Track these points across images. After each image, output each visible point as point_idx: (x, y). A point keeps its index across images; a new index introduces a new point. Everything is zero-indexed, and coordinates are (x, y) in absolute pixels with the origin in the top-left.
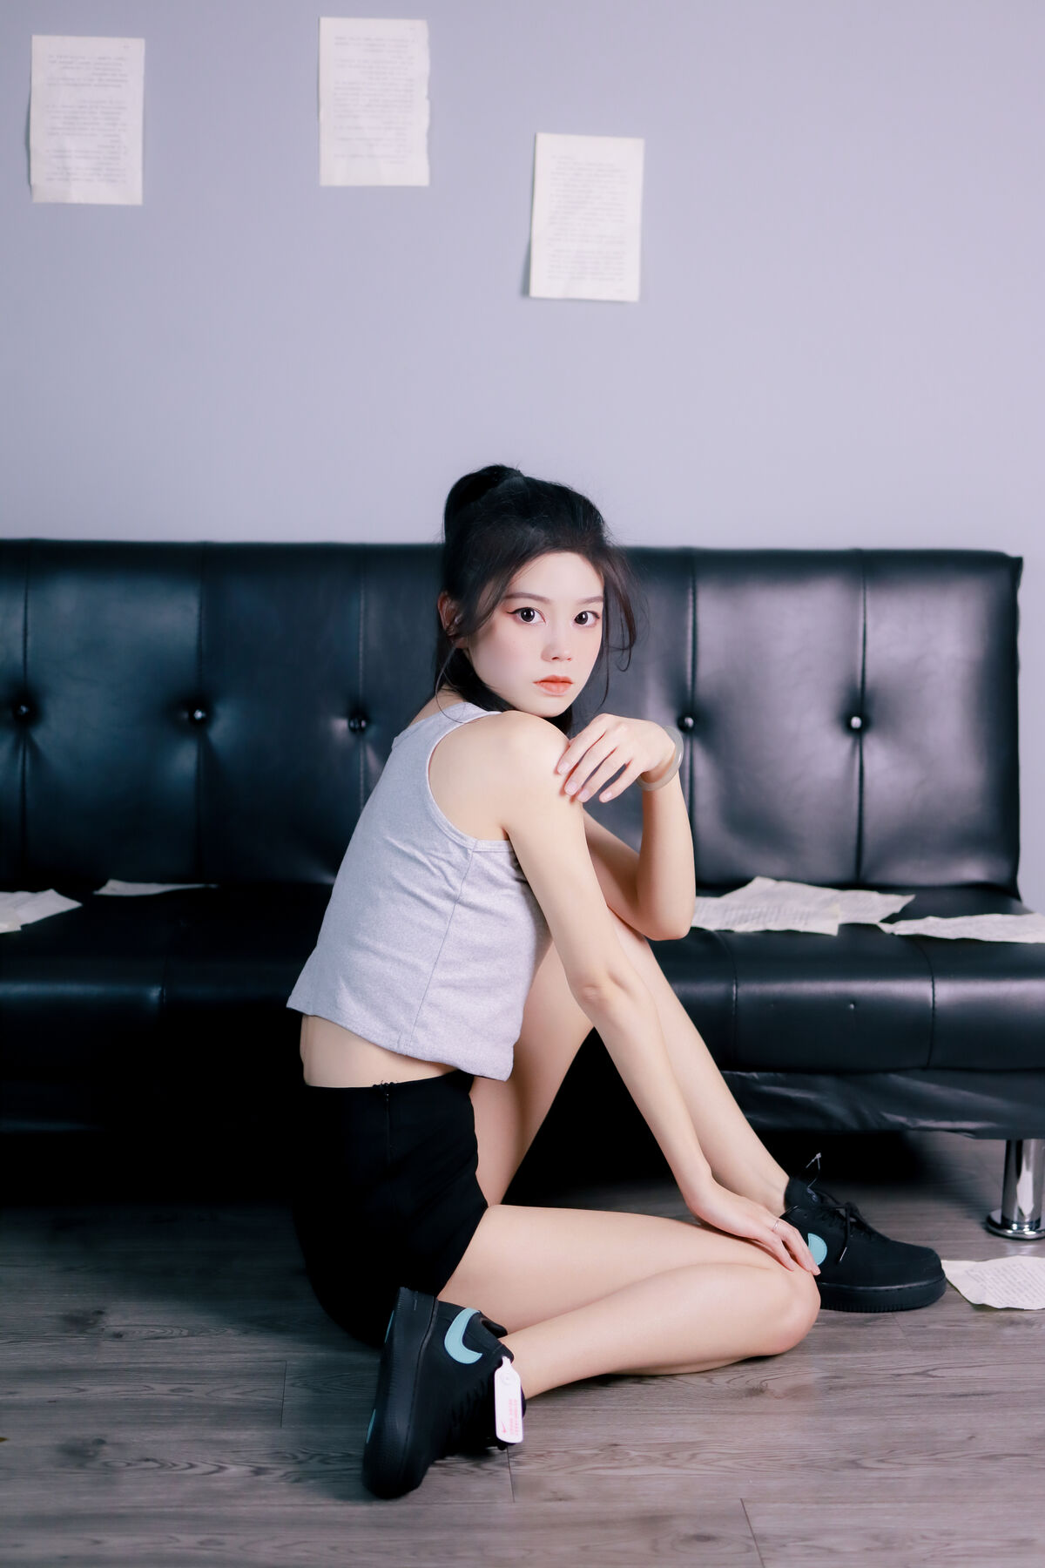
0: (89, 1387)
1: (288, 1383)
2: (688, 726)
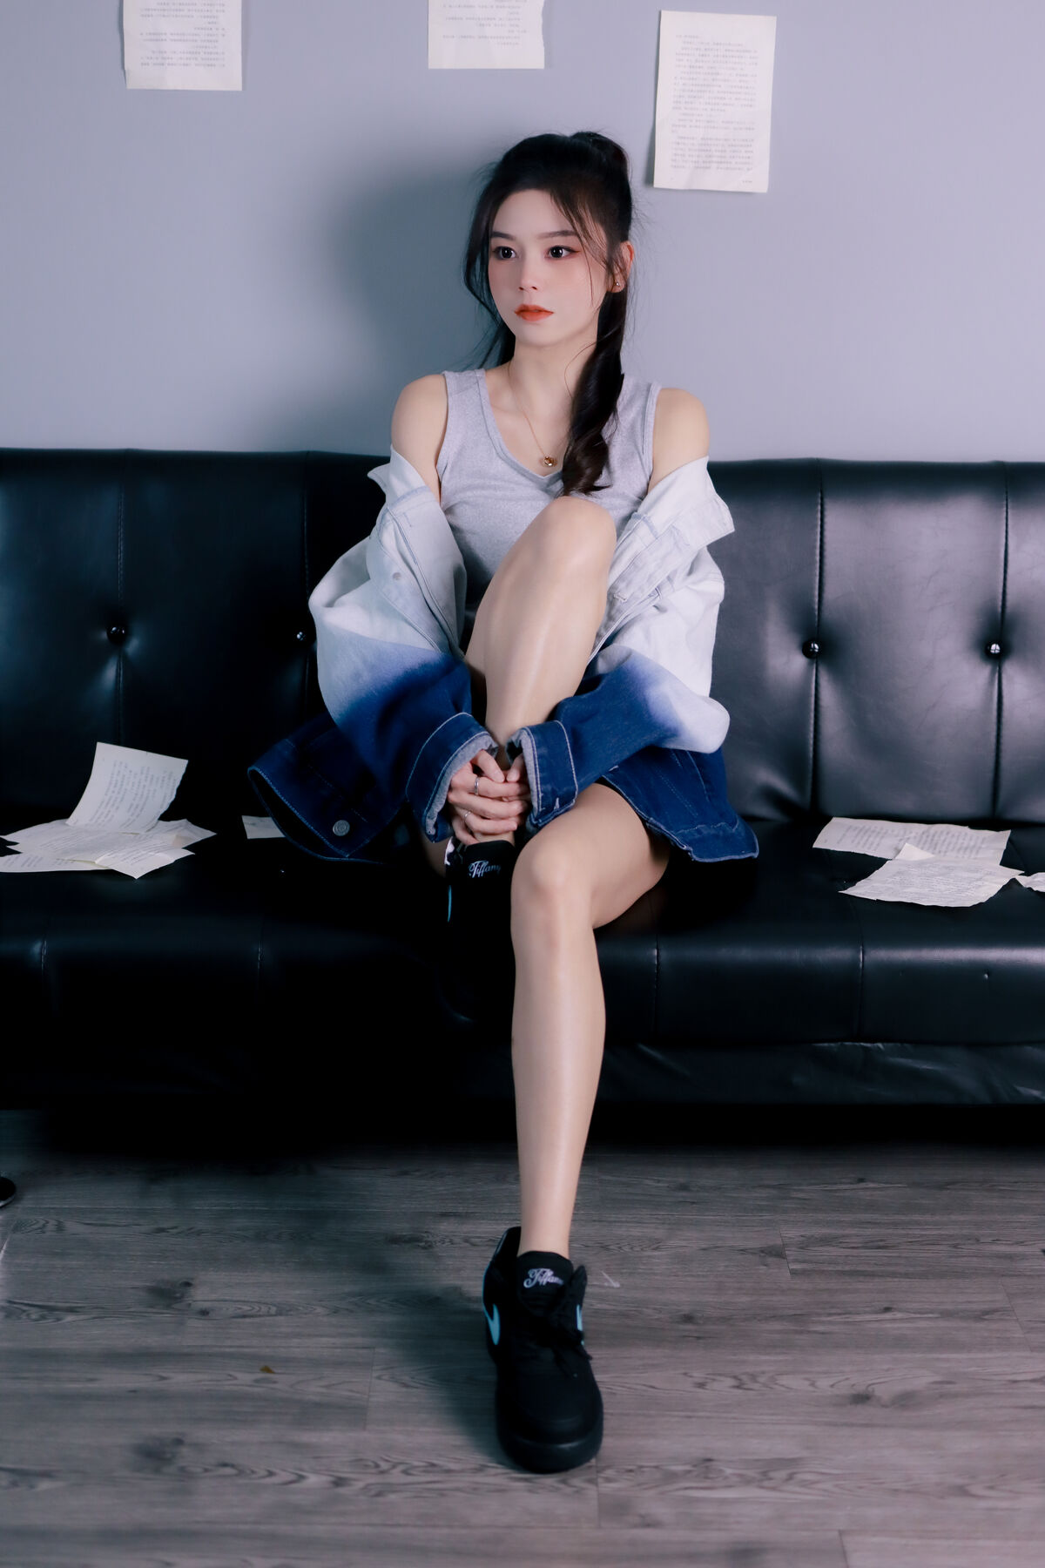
0: (171, 1375)
1: (375, 1374)
2: (814, 652)
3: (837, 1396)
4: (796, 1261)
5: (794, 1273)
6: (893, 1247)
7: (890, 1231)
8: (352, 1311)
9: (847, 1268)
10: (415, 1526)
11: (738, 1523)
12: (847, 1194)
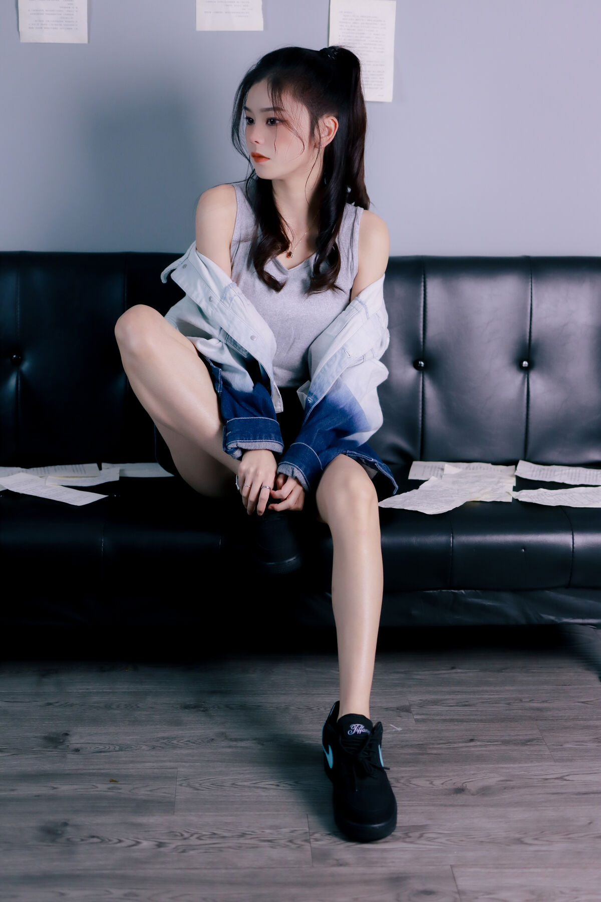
0: (59, 786)
1: (178, 783)
2: (421, 367)
3: (446, 789)
4: (418, 714)
5: (417, 720)
6: (473, 705)
7: (471, 696)
8: (163, 748)
9: (448, 718)
10: (205, 869)
11: (393, 862)
12: (446, 676)
